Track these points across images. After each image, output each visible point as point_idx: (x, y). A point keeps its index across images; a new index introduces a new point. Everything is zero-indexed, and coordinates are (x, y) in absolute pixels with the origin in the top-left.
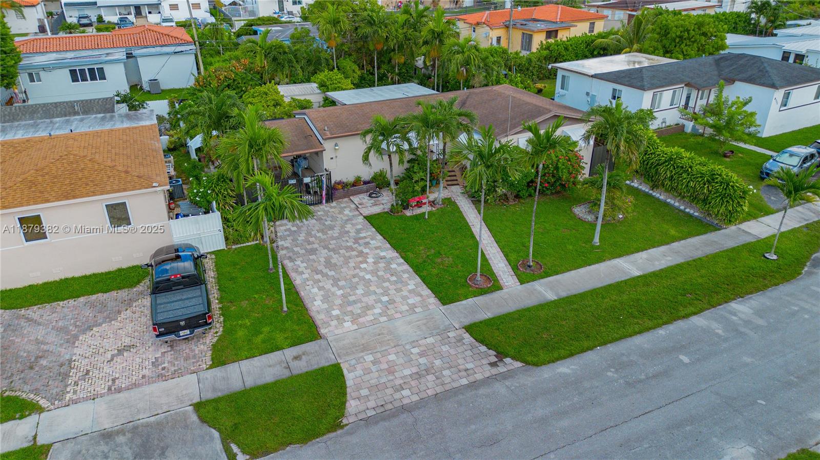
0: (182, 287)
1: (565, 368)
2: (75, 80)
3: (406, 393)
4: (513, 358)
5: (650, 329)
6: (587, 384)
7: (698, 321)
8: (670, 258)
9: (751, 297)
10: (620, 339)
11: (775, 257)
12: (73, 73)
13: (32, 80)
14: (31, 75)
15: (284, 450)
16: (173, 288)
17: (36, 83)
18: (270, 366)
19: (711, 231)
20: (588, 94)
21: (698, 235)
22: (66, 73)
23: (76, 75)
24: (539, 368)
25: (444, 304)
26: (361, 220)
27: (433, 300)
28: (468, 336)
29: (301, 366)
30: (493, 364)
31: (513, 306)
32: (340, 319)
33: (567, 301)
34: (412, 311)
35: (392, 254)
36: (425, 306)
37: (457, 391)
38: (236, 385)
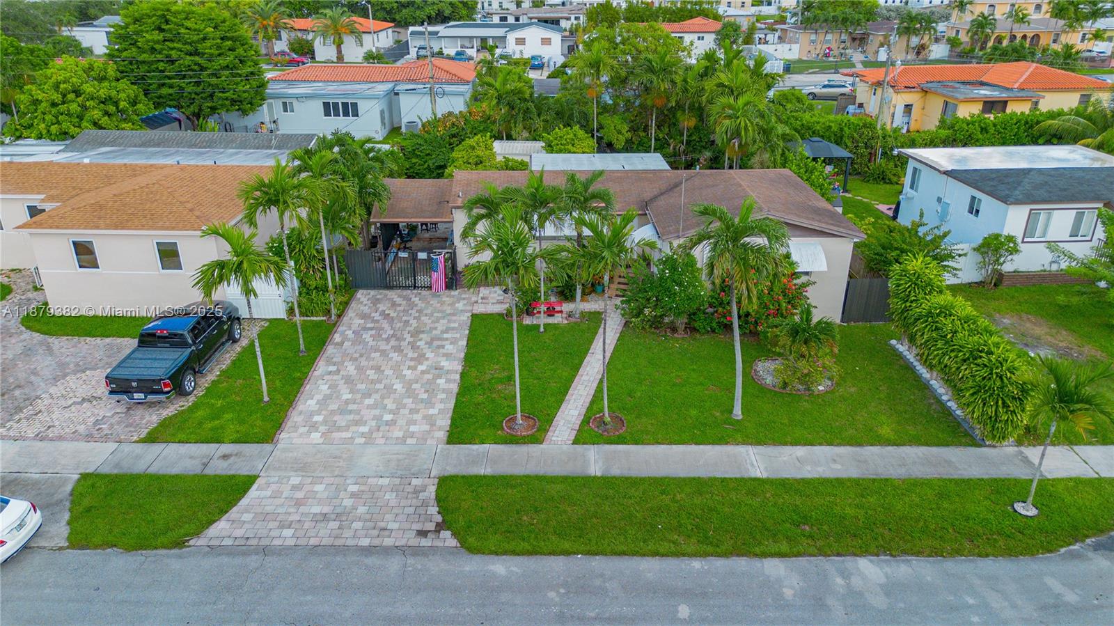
0: (168, 345)
1: (500, 567)
2: (327, 114)
3: (288, 533)
4: (454, 535)
5: (684, 555)
6: (504, 597)
7: (774, 568)
8: (839, 467)
9: (909, 561)
10: (622, 554)
11: (1033, 512)
12: (326, 105)
13: (285, 110)
14: (285, 104)
15: (104, 550)
16: (159, 345)
17: (289, 113)
18: (191, 457)
19: (960, 445)
20: (939, 200)
21: (927, 445)
22: (318, 106)
23: (329, 109)
24: (471, 555)
25: (449, 442)
26: (465, 318)
27: (442, 435)
28: (432, 489)
29: (219, 468)
30: (422, 533)
31: (530, 469)
32: (314, 427)
33: (607, 482)
34: (403, 440)
35: (454, 366)
36: (423, 438)
37: (343, 550)
38: (140, 467)
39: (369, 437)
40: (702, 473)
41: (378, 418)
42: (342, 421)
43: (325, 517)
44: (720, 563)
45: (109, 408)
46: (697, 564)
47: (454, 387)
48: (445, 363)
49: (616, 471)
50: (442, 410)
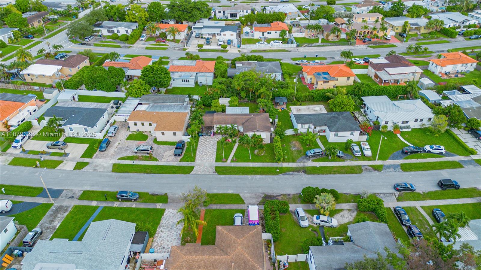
3: (200, 172)
4: (217, 173)
11: (278, 171)
13: (173, 81)
18: (186, 164)
19: (275, 162)
23: (183, 81)
24: (219, 175)
25: (216, 162)
26: (216, 141)
27: (215, 161)
28: (214, 168)
29: (190, 165)
30: (214, 173)
31: (225, 166)
32: (199, 160)
33: (234, 167)
34: (210, 162)
35: (215, 151)
36: (212, 161)
37: (206, 174)
38: (181, 165)
39: (206, 161)
40: (245, 166)
41: (207, 159)
42: (202, 159)
43: (203, 171)
44: (244, 176)
45: (173, 157)
46: (241, 176)
47: (216, 154)
48: (214, 150)
49: (235, 166)
50: (214, 157)
